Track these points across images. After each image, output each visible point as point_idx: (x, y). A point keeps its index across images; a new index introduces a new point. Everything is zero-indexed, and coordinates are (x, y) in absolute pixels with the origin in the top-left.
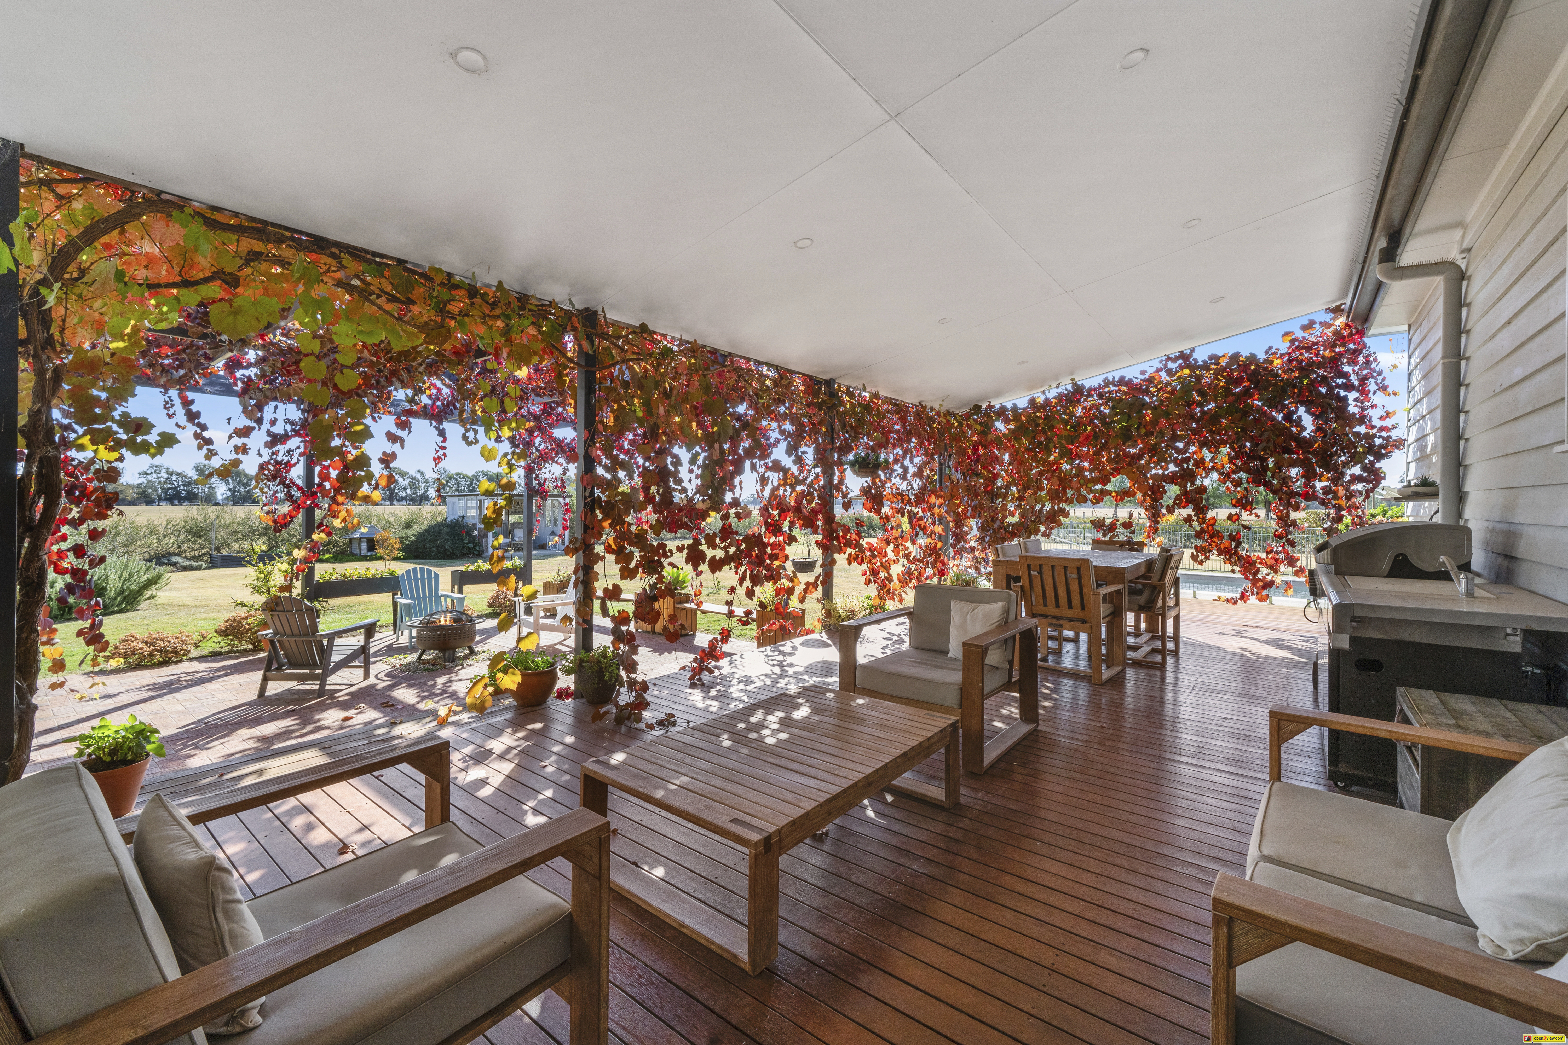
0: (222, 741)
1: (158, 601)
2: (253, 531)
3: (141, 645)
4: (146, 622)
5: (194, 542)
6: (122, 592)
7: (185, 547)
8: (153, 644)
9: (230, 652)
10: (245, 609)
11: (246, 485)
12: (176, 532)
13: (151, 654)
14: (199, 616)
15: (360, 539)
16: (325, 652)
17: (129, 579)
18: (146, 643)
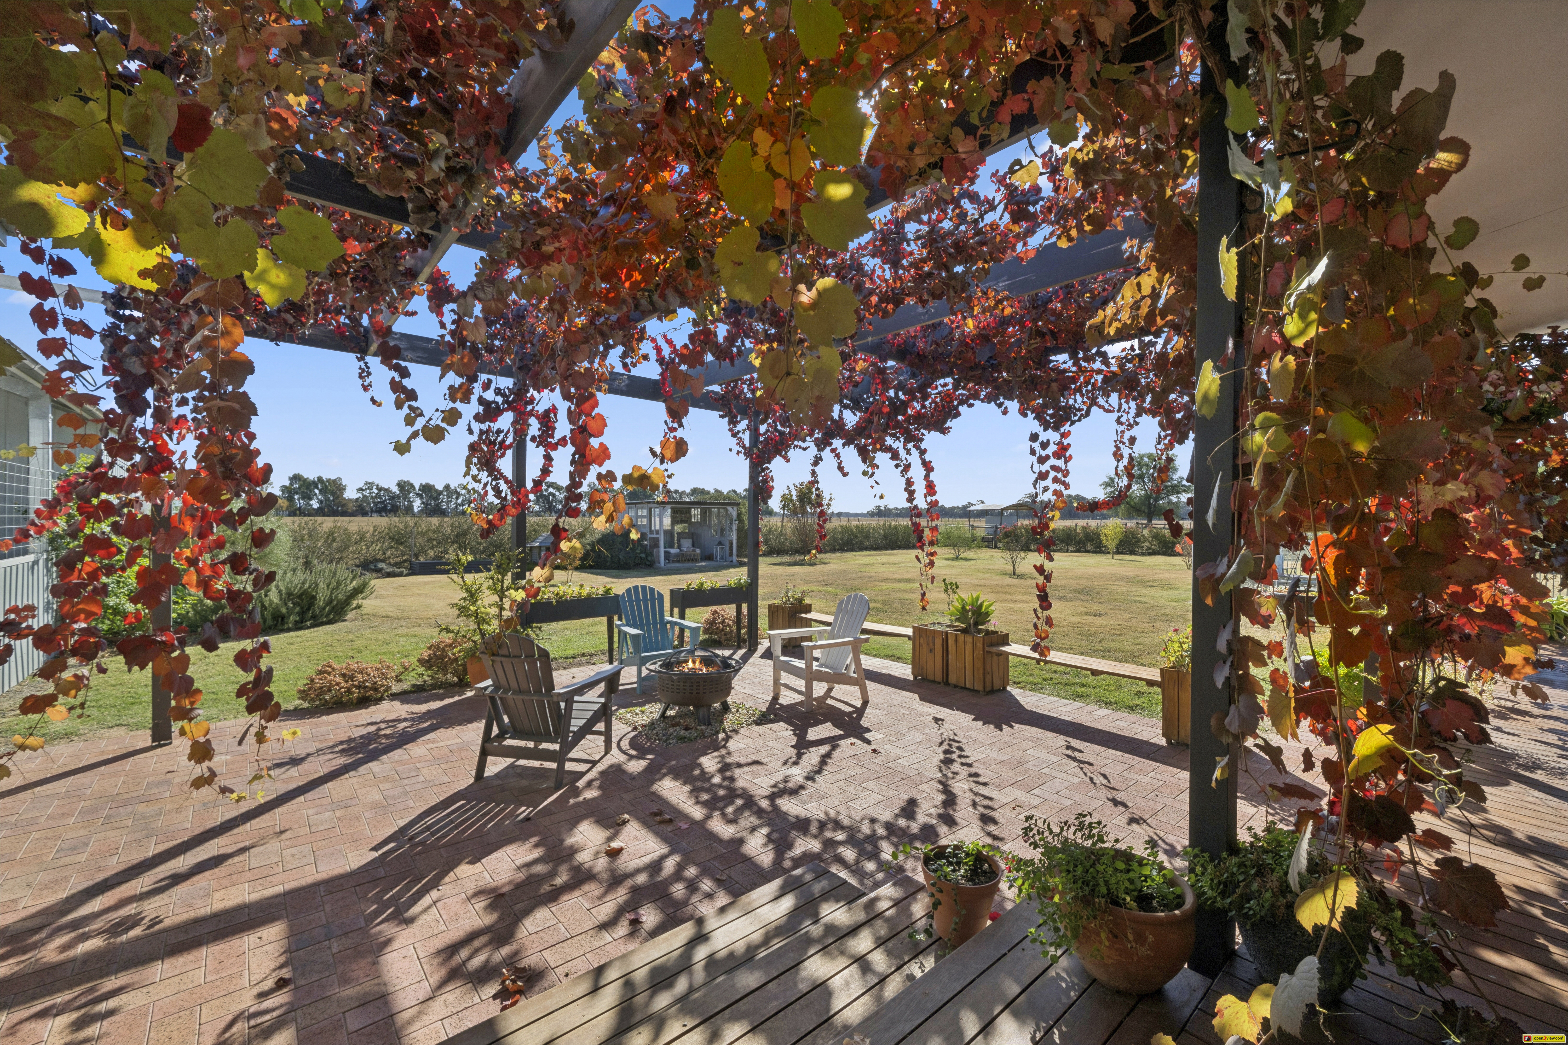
0: (434, 894)
1: (365, 611)
2: (446, 538)
3: (338, 680)
4: (351, 637)
5: (397, 549)
6: (330, 601)
7: (389, 553)
8: (352, 678)
9: (434, 687)
10: (451, 635)
11: (436, 499)
12: (381, 539)
13: (349, 691)
14: (401, 631)
15: (539, 547)
16: (562, 719)
17: (337, 588)
18: (344, 675)
